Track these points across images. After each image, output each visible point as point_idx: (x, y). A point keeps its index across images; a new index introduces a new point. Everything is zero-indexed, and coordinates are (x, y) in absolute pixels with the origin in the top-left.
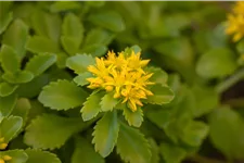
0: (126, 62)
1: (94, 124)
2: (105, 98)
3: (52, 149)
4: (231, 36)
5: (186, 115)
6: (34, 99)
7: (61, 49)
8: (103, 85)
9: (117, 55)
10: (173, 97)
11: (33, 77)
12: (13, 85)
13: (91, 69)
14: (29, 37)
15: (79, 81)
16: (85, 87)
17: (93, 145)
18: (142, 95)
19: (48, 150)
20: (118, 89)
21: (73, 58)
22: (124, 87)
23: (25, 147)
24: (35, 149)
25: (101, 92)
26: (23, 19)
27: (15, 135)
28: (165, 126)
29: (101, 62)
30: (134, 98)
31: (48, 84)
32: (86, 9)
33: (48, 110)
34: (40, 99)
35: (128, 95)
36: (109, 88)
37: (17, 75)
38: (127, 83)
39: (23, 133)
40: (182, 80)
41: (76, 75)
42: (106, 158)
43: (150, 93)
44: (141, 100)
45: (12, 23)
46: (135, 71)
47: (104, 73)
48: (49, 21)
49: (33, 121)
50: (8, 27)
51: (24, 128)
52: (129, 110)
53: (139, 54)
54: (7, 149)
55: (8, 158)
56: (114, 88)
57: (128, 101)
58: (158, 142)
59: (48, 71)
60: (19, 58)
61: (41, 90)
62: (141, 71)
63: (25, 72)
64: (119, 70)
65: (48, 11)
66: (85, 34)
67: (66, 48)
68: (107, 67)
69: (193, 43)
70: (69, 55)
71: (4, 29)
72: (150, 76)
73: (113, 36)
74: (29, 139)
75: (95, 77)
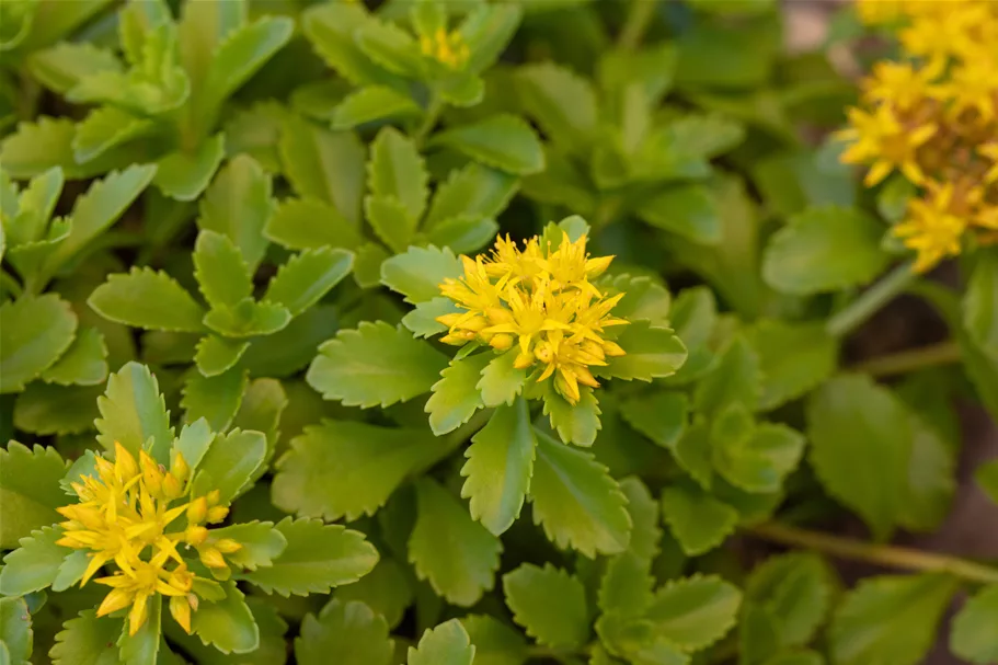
0: (546, 266)
1: (468, 443)
2: (491, 370)
3: (350, 518)
4: (863, 169)
5: (735, 407)
6: (295, 378)
7: (367, 231)
8: (485, 334)
9: (522, 248)
10: (685, 357)
11: (289, 317)
12: (234, 343)
13: (450, 288)
14: (274, 203)
15: (418, 324)
16: (434, 341)
17: (465, 503)
18: (595, 357)
19: (341, 521)
20: (524, 342)
21: (399, 259)
22: (544, 336)
23: (277, 515)
24: (305, 518)
25: (481, 352)
26: (253, 152)
27: (247, 482)
28: (672, 442)
29: (476, 269)
30: (572, 365)
31: (332, 336)
32: (433, 112)
33: (335, 410)
34: (310, 377)
35: (555, 359)
36: (500, 342)
37: (246, 314)
38: (550, 325)
39: (267, 479)
40: (723, 307)
41: (411, 307)
42: (504, 538)
43: (616, 350)
44: (591, 369)
45: (224, 163)
46: (570, 289)
47: (485, 299)
48: (329, 151)
49: (295, 442)
50: (213, 180)
51: (272, 461)
52: (561, 399)
53: (582, 241)
54: (227, 521)
55: (230, 545)
56: (516, 340)
57: (556, 373)
58: (656, 488)
59: (332, 297)
60: (249, 266)
61: (315, 353)
62: (590, 290)
63: (266, 303)
64: (526, 288)
65: (325, 125)
66: (433, 186)
67: (379, 231)
68: (493, 281)
69: (754, 193)
70: (390, 252)
71: (204, 184)
72: (613, 302)
73: (514, 188)
74: (285, 493)
75: (463, 310)
